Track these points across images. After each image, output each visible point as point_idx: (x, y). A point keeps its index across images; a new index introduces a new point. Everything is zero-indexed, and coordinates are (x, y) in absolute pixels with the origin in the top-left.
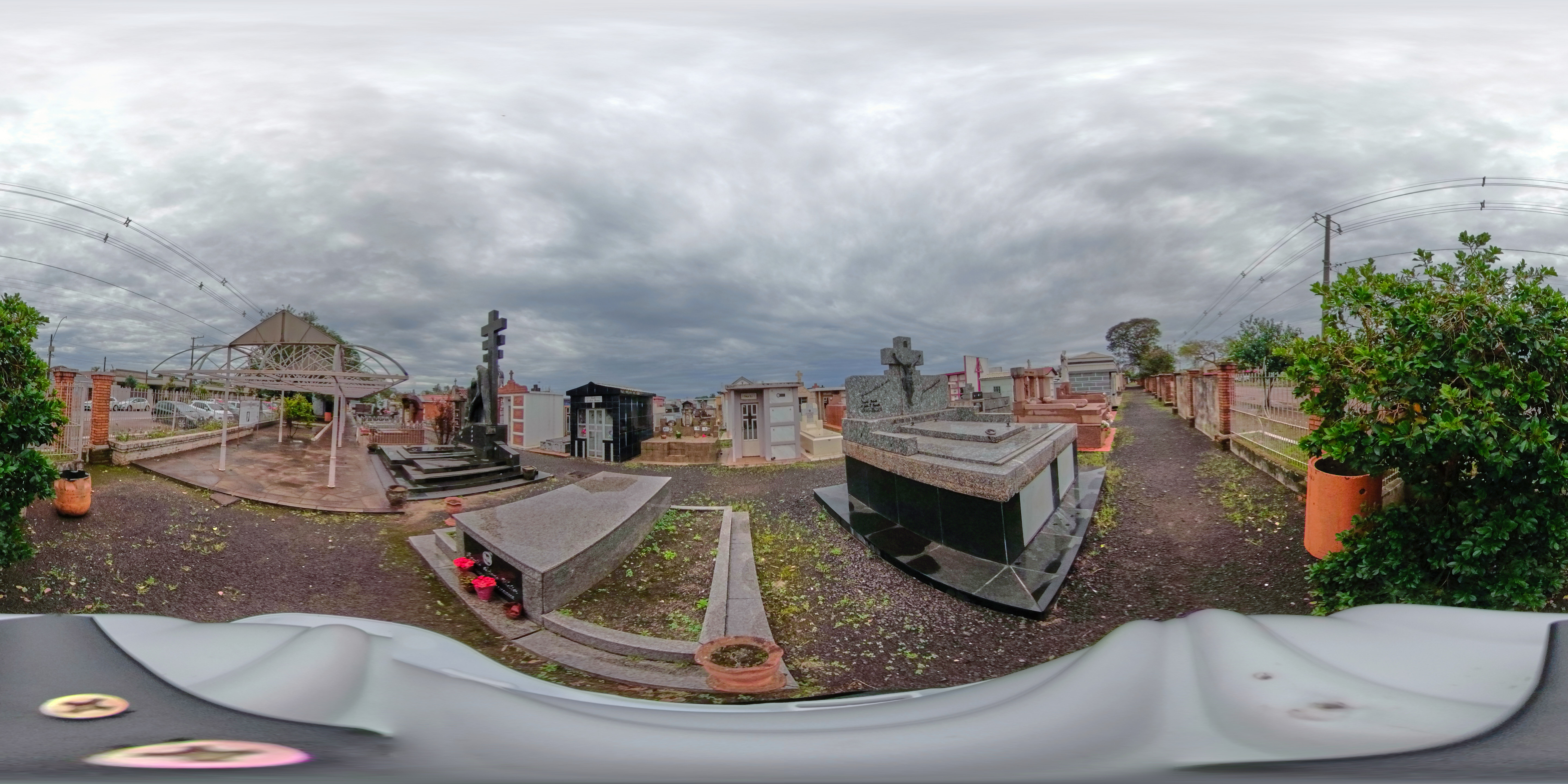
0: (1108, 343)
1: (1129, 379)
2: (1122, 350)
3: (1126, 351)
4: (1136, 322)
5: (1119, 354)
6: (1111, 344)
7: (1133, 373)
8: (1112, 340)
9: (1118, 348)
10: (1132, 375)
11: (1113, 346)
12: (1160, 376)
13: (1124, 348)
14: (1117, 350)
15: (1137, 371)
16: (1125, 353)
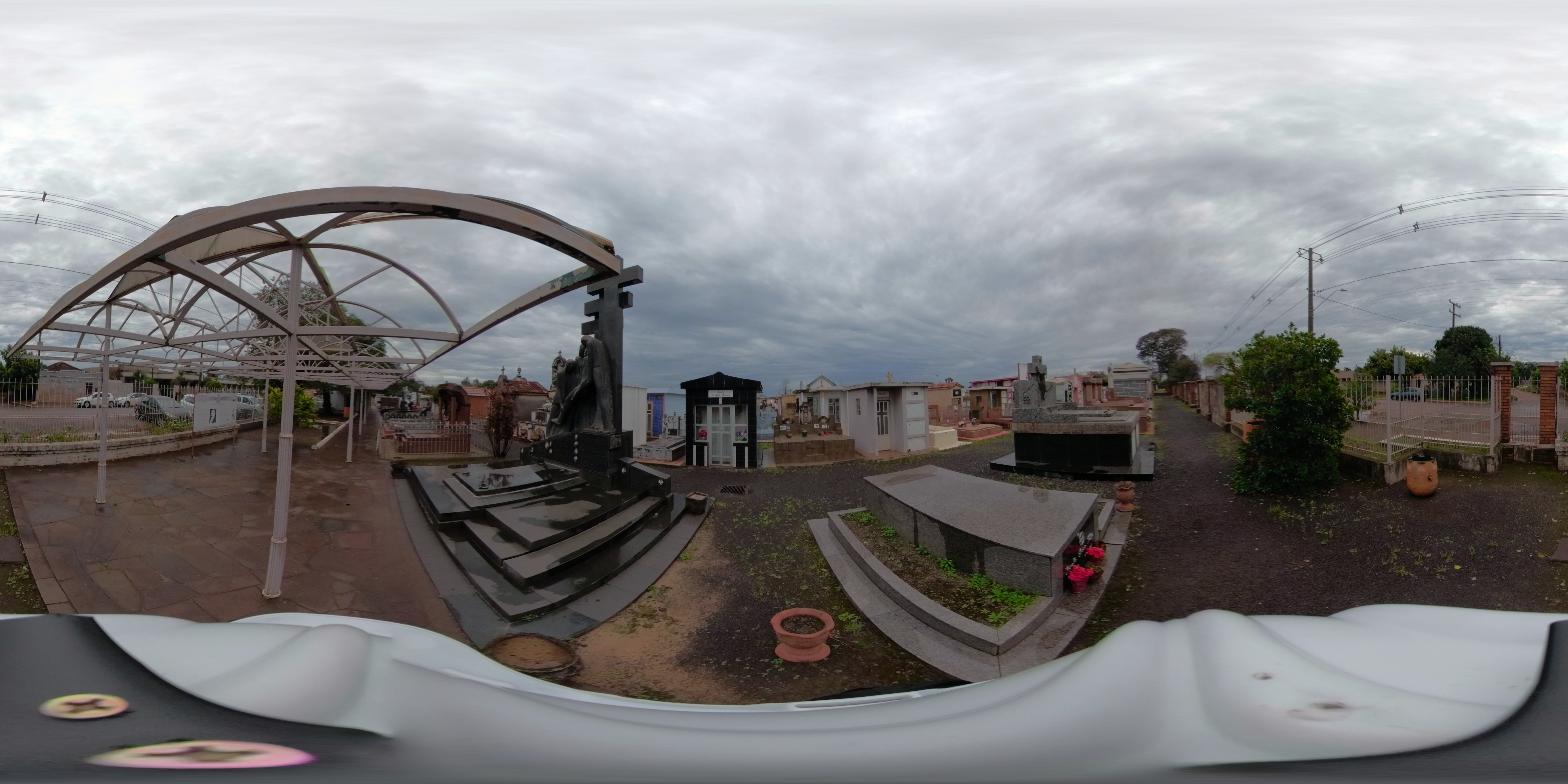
0: (1138, 352)
1: (1157, 386)
2: (1151, 359)
3: (1155, 358)
4: (1164, 332)
5: (1148, 363)
6: (1141, 353)
7: (1160, 380)
8: (1142, 349)
9: (1147, 357)
10: (1159, 382)
11: (1143, 355)
12: (1187, 383)
13: (1153, 356)
14: (1147, 358)
15: (1165, 377)
16: (1154, 361)
